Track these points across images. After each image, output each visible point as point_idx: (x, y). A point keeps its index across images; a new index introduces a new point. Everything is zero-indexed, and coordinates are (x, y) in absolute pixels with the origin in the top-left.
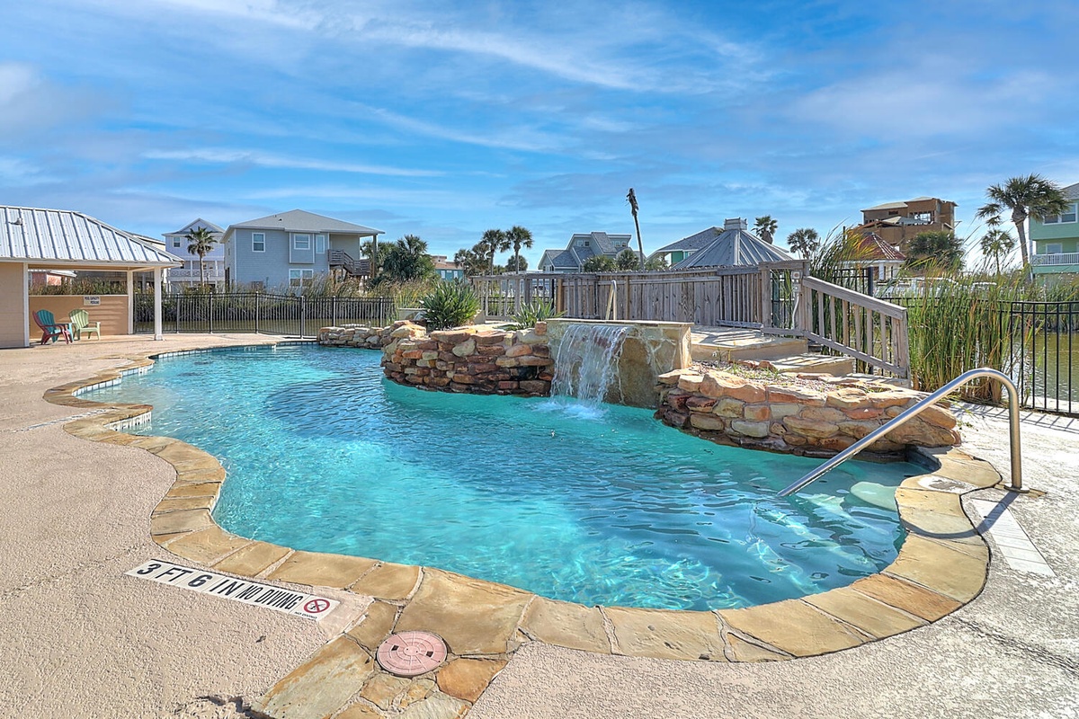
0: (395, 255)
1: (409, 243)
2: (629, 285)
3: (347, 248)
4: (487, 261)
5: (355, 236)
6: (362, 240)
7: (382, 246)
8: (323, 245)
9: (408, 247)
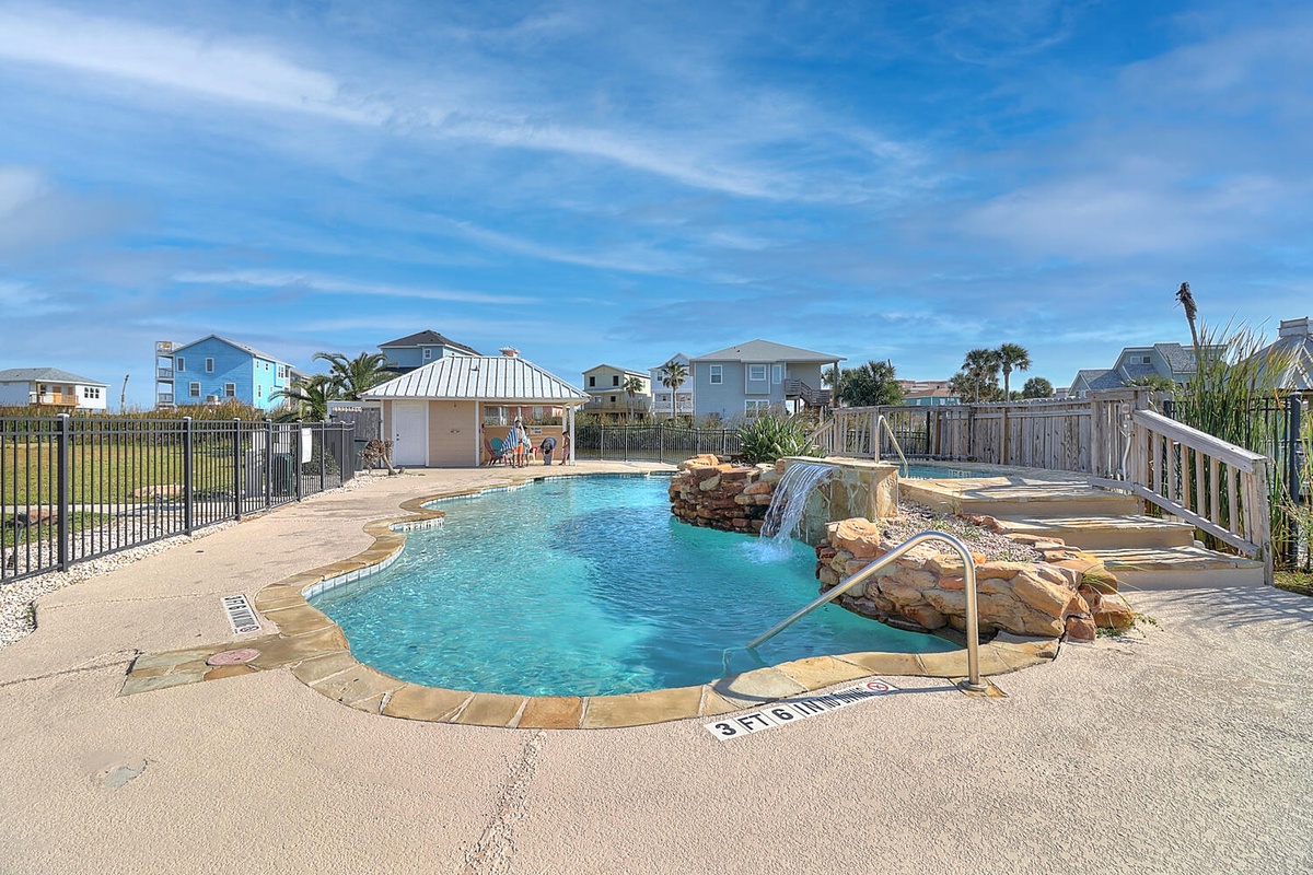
0: (855, 383)
1: (873, 369)
2: (1007, 418)
3: (805, 377)
4: (989, 386)
5: (817, 364)
6: (824, 368)
7: (846, 373)
8: (780, 375)
9: (872, 374)
